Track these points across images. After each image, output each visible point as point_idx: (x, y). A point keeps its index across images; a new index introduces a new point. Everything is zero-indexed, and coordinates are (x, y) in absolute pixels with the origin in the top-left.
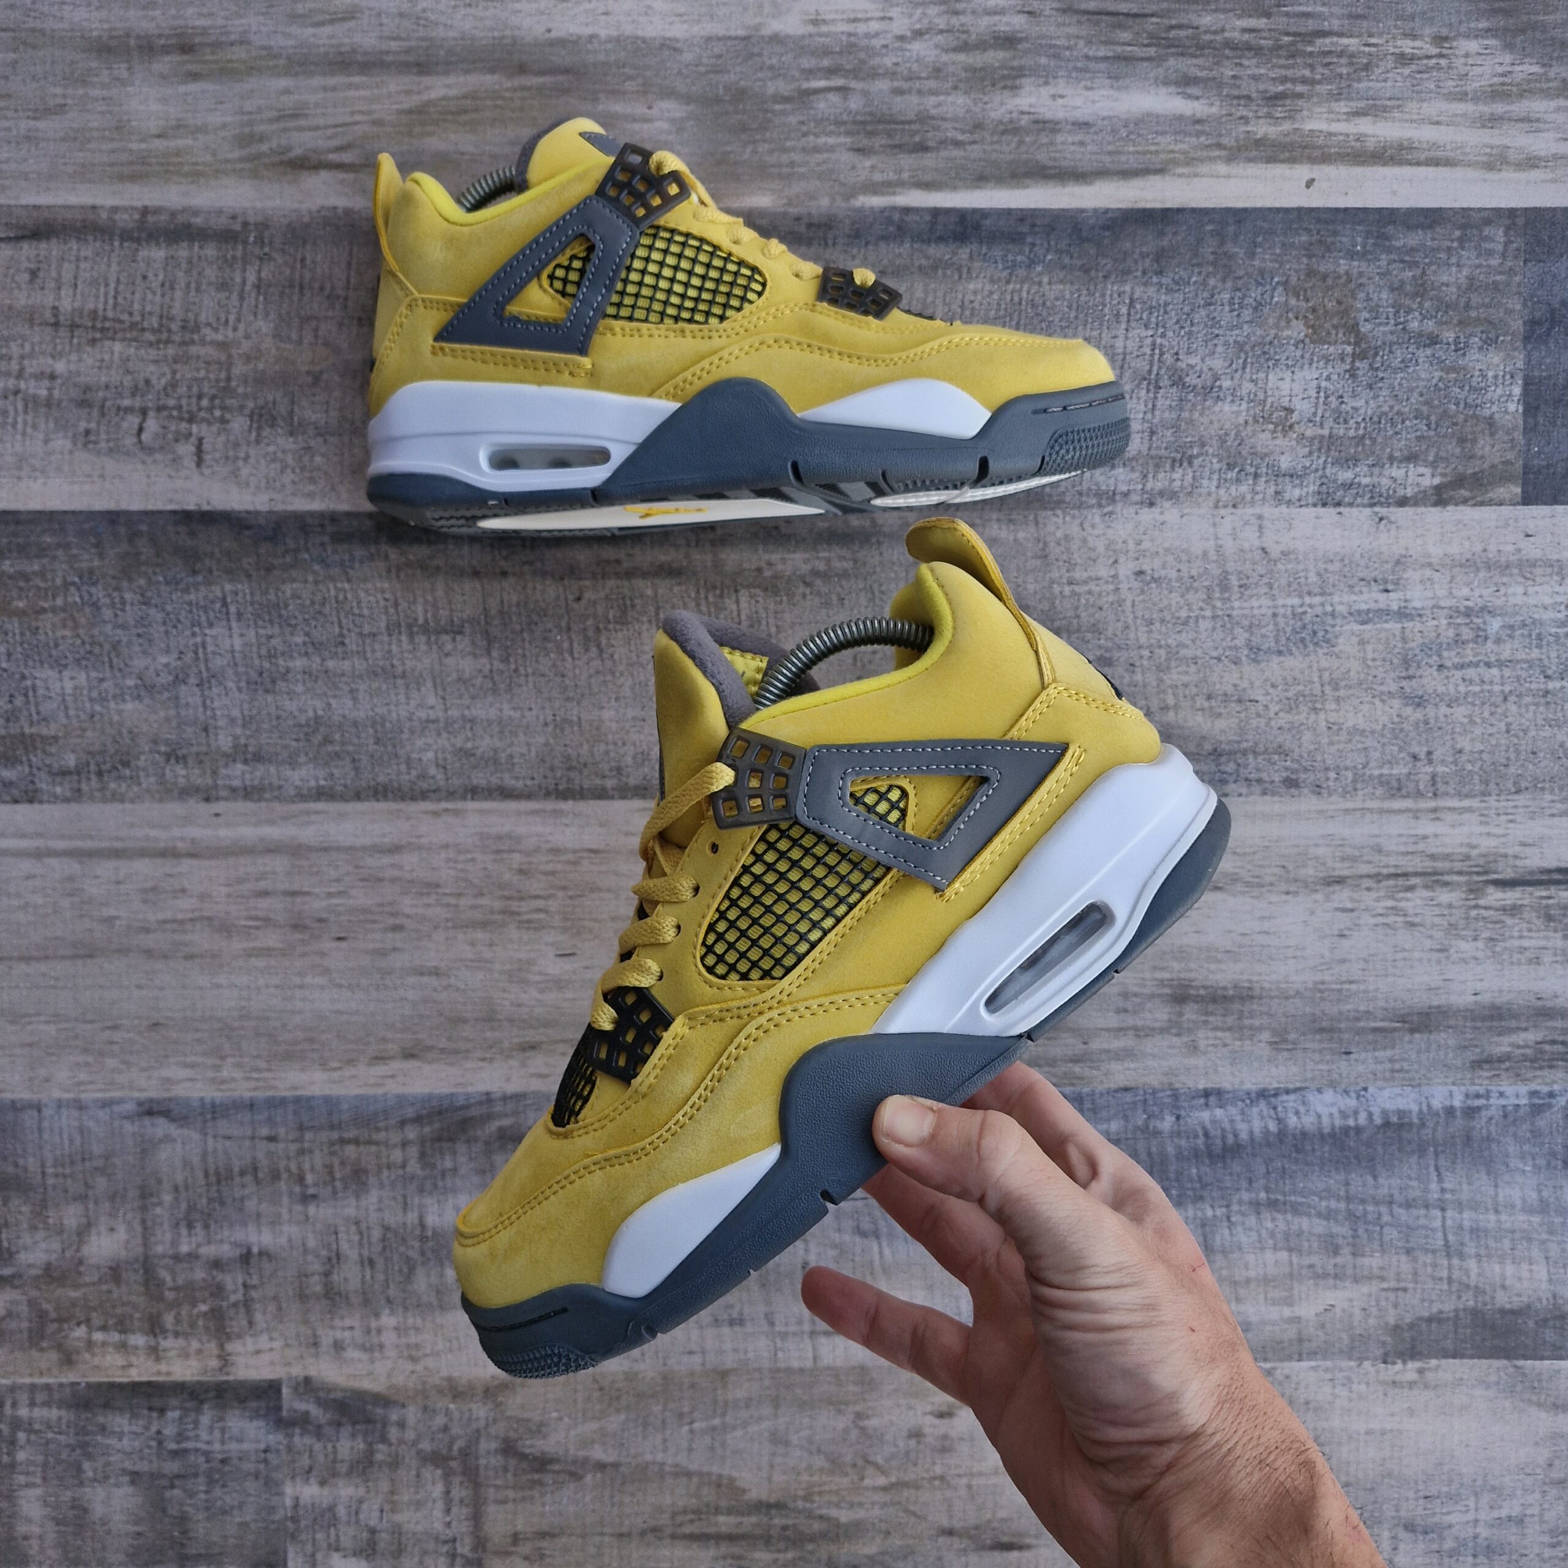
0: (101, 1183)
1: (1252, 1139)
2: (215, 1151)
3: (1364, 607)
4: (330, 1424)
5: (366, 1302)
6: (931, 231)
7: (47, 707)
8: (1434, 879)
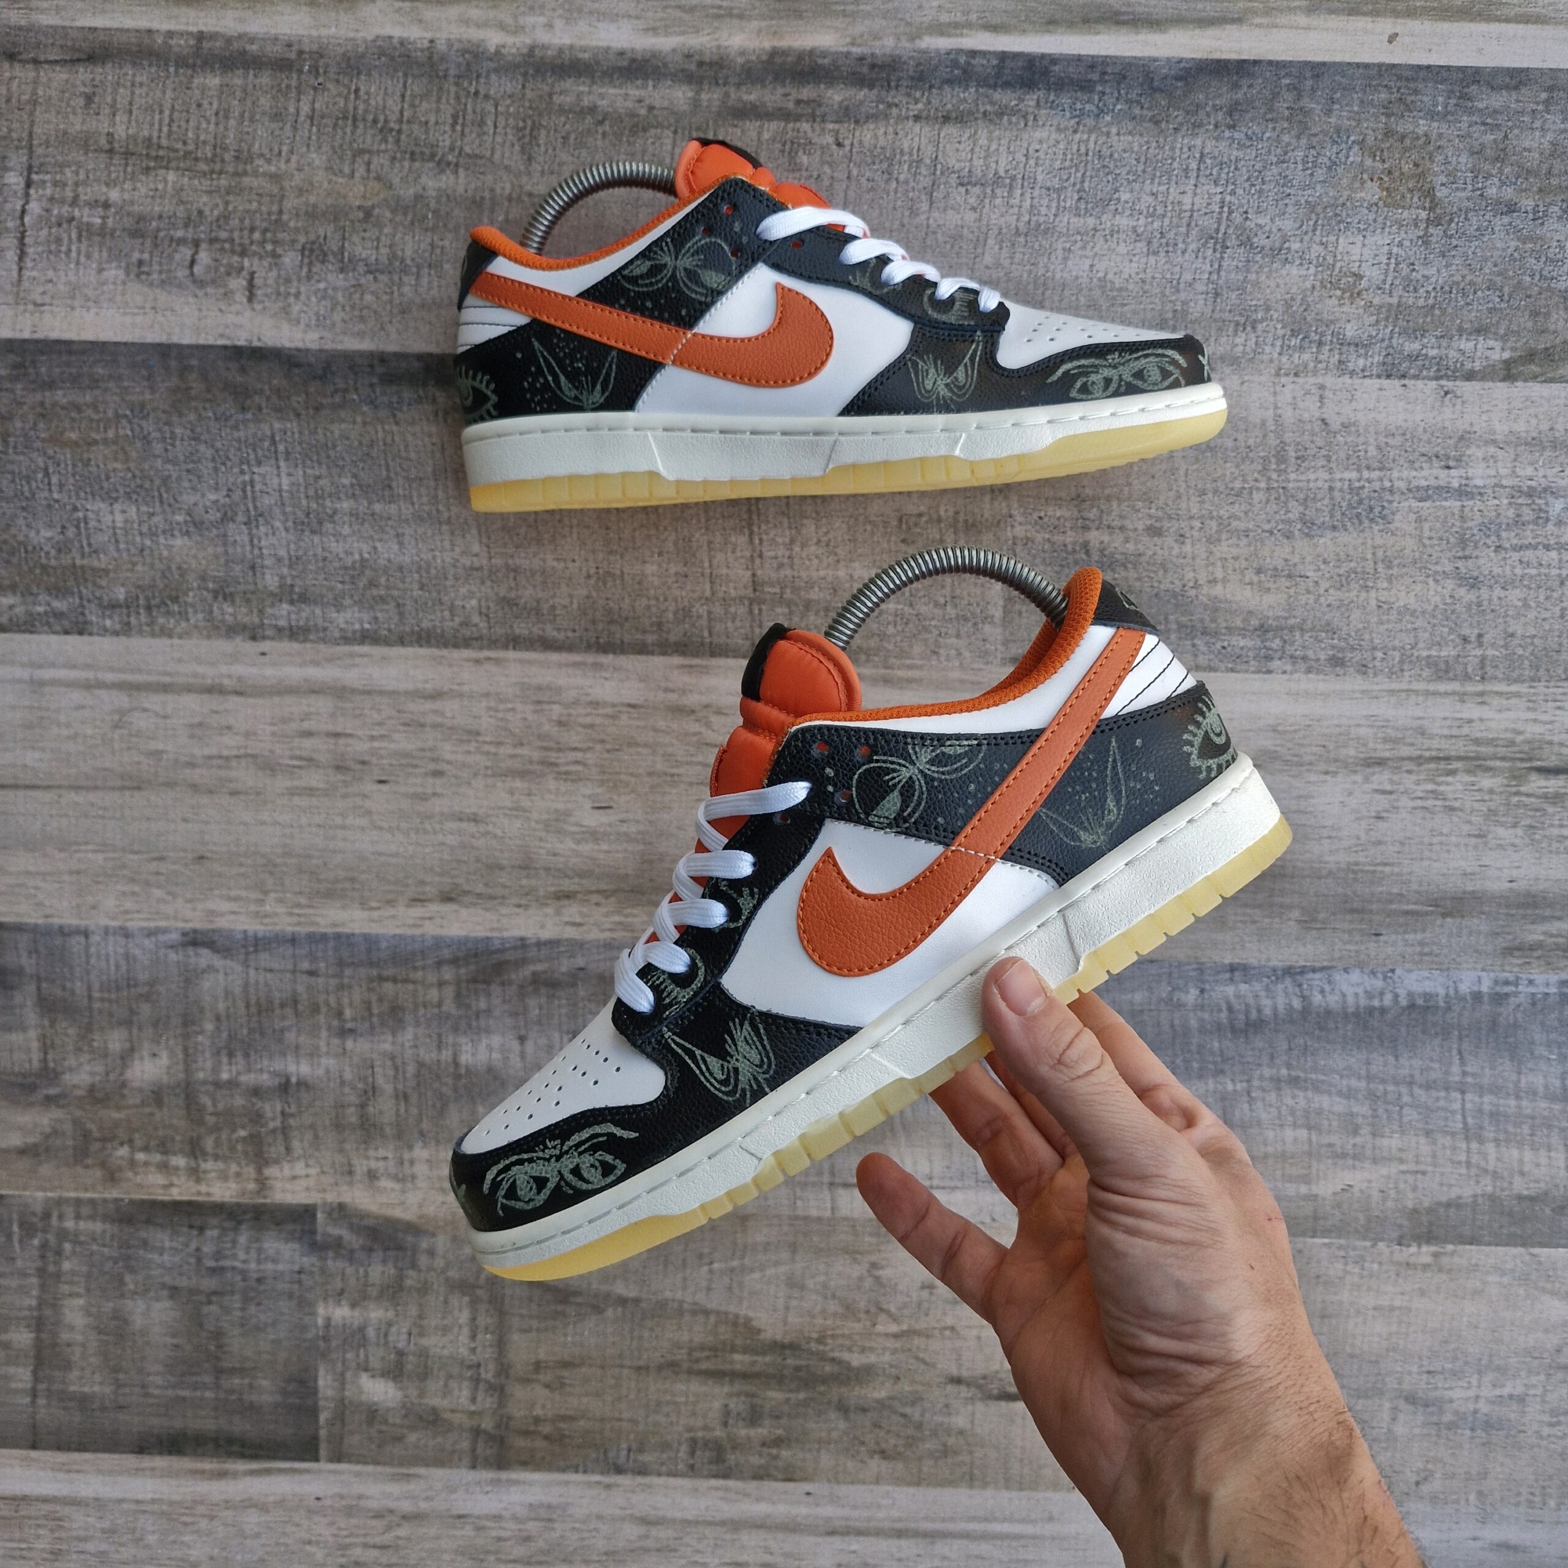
0: (145, 1009)
1: (1276, 1015)
2: (257, 983)
3: (1424, 483)
4: (363, 1248)
5: (399, 1136)
6: (998, 75)
7: (100, 539)
8: (1476, 764)
